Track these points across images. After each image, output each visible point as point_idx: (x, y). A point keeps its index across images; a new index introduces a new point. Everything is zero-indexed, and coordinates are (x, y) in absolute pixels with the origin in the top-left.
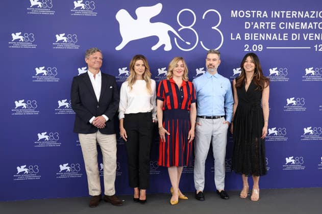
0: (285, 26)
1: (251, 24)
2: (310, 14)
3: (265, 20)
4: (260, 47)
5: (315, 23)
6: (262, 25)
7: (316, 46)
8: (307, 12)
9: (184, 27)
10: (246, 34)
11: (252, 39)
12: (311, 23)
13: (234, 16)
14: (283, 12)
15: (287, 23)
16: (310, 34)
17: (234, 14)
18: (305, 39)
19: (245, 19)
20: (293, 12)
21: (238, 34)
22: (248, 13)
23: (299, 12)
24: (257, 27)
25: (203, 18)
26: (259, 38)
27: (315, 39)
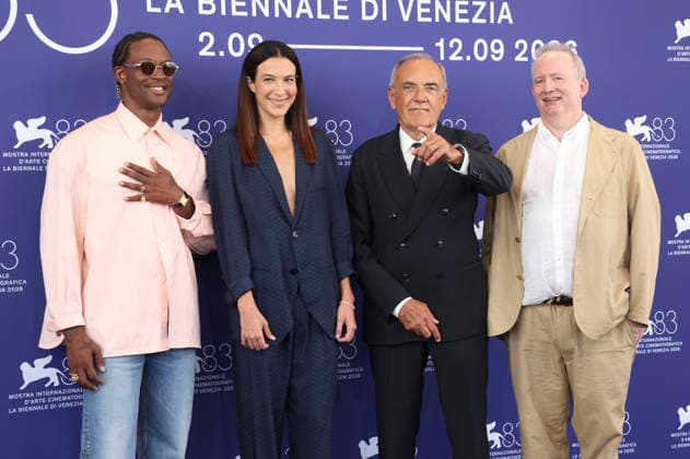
7: (441, 44)
11: (223, 12)
16: (420, 3)
18: (406, 18)
26: (248, 8)
27: (438, 19)
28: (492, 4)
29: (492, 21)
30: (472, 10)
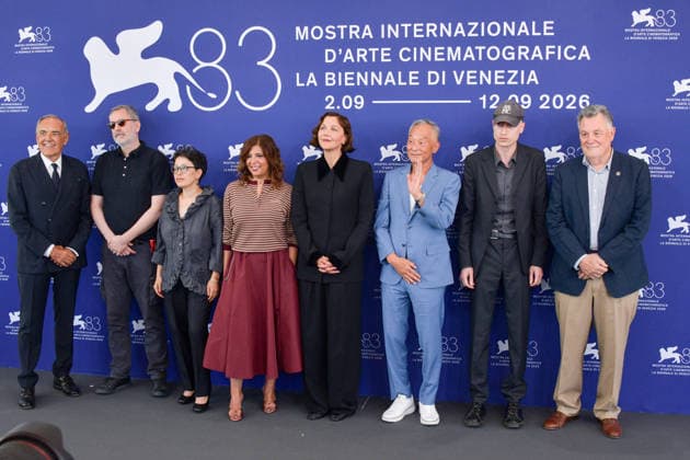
0: (411, 54)
1: (337, 52)
2: (467, 29)
3: (366, 43)
4: (359, 100)
5: (480, 48)
6: (362, 54)
7: (484, 98)
8: (460, 25)
9: (203, 65)
10: (327, 74)
11: (340, 84)
12: (469, 49)
13: (302, 38)
14: (406, 26)
15: (415, 49)
16: (469, 72)
17: (301, 33)
18: (459, 82)
19: (325, 43)
20: (428, 25)
21: (312, 75)
22: (330, 29)
23: (442, 26)
24: (351, 58)
25: (240, 44)
26: (355, 81)
27: (481, 82)
28: (523, 72)
29: (522, 82)
30: (507, 76)
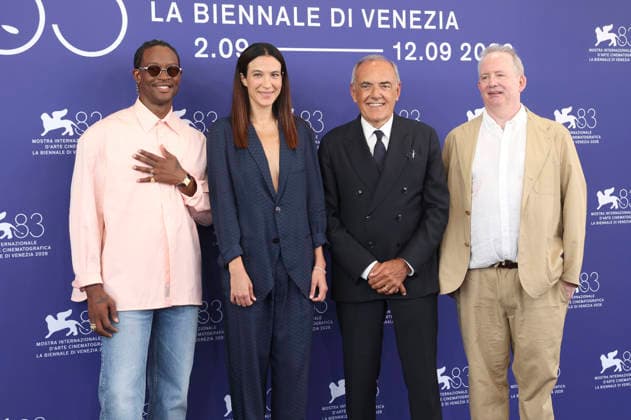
4: (242, 45)
7: (398, 46)
10: (196, 5)
16: (380, 12)
18: (368, 25)
21: (174, 5)
27: (395, 26)
29: (441, 27)
30: (424, 18)
